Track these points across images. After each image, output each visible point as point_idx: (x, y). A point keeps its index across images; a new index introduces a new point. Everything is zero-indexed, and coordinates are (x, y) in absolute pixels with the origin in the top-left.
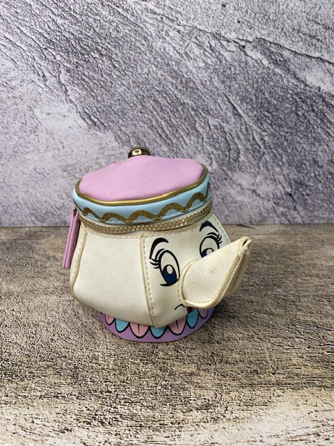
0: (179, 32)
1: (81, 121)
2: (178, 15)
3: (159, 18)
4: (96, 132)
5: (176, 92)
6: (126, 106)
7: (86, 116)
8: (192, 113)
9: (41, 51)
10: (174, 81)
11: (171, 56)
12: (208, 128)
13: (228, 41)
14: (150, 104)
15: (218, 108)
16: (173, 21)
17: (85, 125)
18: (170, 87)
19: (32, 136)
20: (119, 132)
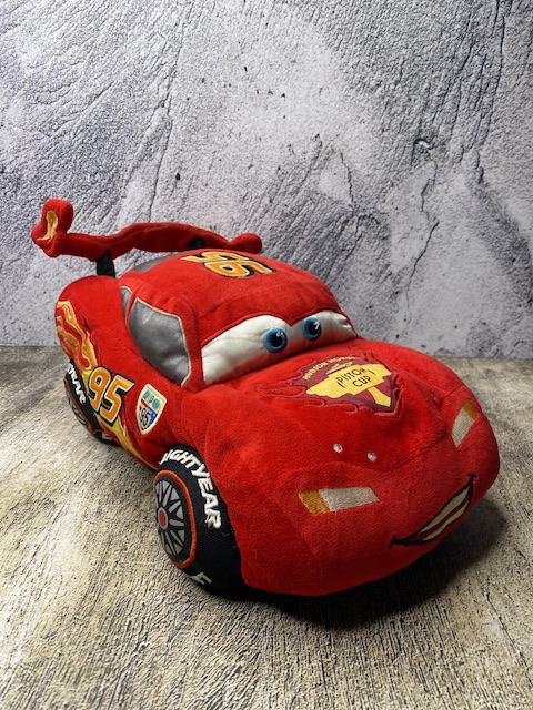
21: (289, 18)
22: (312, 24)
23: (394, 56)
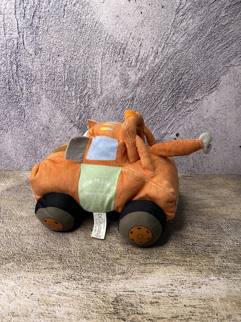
0: (173, 34)
1: (213, 94)
2: (166, 34)
3: (166, 45)
4: (220, 86)
5: (204, 37)
6: (208, 67)
7: (211, 91)
8: (216, 27)
9: (176, 111)
10: (199, 38)
11: (185, 39)
12: (226, 17)
13: (181, 4)
14: (209, 53)
15: (216, 10)
16: (168, 37)
17: (215, 92)
18: (201, 40)
19: (218, 122)
20: (222, 72)
21: (120, 37)
22: (109, 34)
23: (69, 19)
